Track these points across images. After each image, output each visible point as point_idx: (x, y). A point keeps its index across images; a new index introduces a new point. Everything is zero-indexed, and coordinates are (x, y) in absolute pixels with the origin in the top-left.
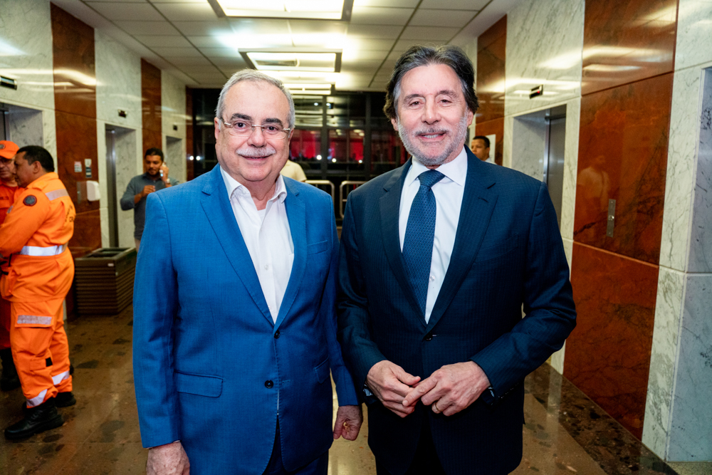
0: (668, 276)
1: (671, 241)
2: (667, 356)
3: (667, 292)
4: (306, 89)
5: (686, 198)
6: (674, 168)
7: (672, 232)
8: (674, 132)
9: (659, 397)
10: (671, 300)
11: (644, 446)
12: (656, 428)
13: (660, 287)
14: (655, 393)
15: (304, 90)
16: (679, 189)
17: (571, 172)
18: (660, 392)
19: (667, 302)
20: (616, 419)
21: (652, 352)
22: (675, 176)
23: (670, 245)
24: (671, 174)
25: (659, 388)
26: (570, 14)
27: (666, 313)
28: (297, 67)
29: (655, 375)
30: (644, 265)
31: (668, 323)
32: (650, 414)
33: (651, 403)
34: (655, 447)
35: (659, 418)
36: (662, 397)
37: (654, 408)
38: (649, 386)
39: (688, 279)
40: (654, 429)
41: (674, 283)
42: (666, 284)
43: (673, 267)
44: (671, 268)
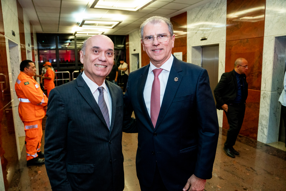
0: (264, 93)
1: (265, 83)
2: (265, 115)
3: (264, 97)
4: (88, 34)
5: (270, 72)
6: (265, 63)
7: (265, 81)
8: (265, 53)
9: (263, 127)
10: (266, 100)
11: (258, 141)
12: (263, 135)
13: (261, 96)
14: (261, 126)
15: (87, 34)
16: (267, 69)
17: (222, 65)
18: (263, 125)
19: (264, 100)
20: (247, 136)
21: (260, 115)
22: (266, 65)
23: (265, 85)
24: (264, 65)
25: (263, 124)
26: (220, 15)
27: (264, 103)
28: (97, 26)
29: (261, 121)
30: (255, 91)
31: (265, 106)
32: (260, 132)
33: (260, 129)
34: (262, 141)
35: (263, 133)
36: (264, 127)
37: (261, 130)
38: (259, 124)
39: (271, 93)
40: (262, 136)
41: (267, 95)
42: (264, 95)
43: (266, 90)
44: (265, 91)
